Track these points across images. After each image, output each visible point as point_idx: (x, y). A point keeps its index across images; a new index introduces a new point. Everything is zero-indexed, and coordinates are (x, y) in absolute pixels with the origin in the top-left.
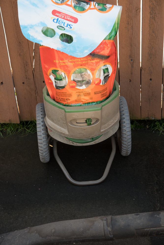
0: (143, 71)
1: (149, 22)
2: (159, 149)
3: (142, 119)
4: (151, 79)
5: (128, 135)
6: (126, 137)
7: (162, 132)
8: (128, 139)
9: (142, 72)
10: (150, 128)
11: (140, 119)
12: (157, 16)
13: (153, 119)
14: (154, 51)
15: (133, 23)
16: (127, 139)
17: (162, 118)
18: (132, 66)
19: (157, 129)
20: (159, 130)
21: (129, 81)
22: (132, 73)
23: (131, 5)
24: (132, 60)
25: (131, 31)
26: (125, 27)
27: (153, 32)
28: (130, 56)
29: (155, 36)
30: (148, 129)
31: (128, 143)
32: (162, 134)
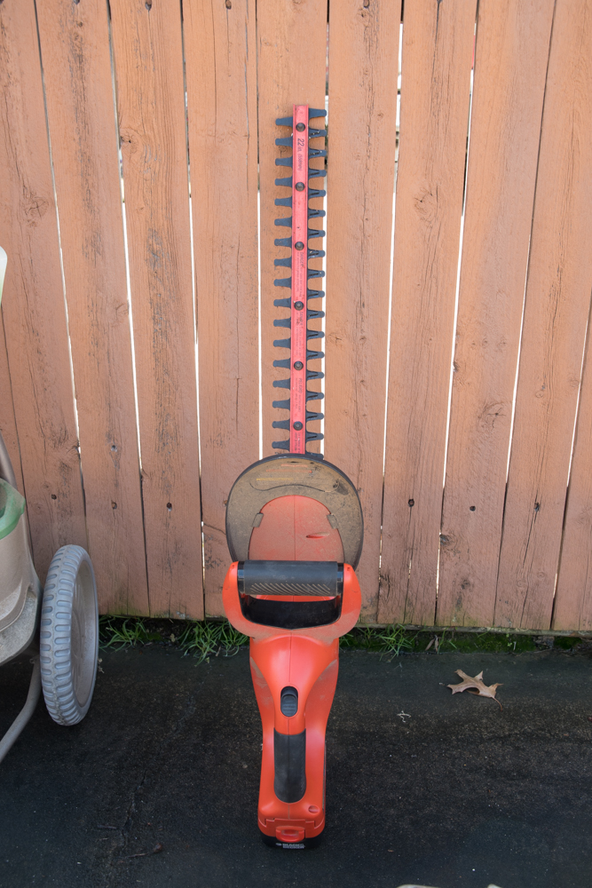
0: (146, 481)
1: (152, 344)
2: (180, 707)
3: (152, 617)
4: (169, 506)
5: (58, 664)
6: (51, 669)
7: (207, 657)
8: (58, 676)
9: (143, 483)
10: (180, 641)
11: (148, 615)
12: (173, 328)
13: (183, 617)
14: (172, 427)
15: (109, 344)
16: (53, 676)
17: (207, 616)
18: (117, 464)
19: (196, 647)
20: (201, 651)
21: (111, 507)
22: (117, 485)
23: (101, 294)
24: (114, 447)
25: (107, 364)
26: (89, 354)
27: (167, 373)
28: (109, 437)
29: (170, 382)
30: (175, 644)
31: (59, 687)
32: (205, 662)
